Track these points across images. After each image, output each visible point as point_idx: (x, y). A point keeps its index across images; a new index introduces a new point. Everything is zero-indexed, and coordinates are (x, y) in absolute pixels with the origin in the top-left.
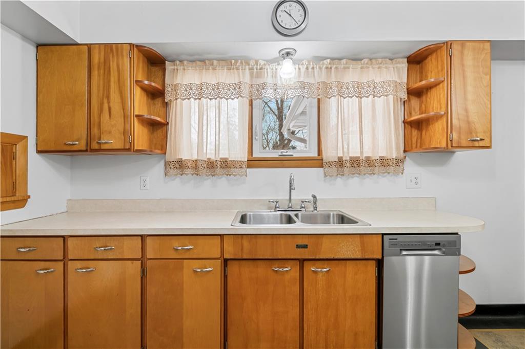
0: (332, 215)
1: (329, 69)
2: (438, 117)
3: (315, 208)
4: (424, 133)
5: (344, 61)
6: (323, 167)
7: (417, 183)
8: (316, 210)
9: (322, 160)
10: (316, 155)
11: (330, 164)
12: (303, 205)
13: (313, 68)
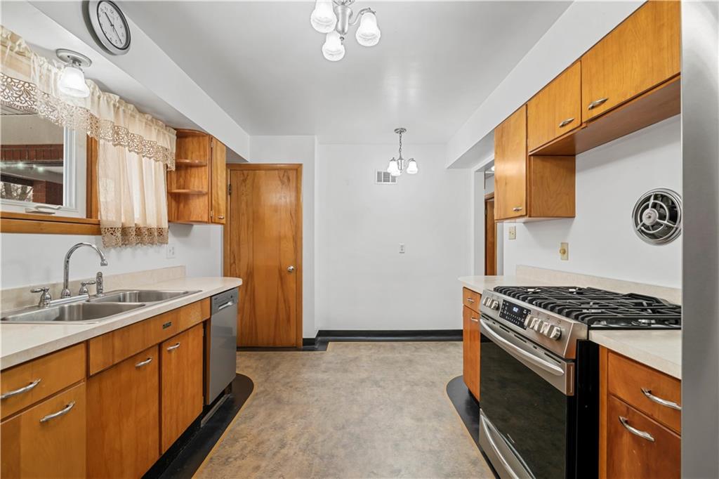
0: (128, 295)
1: (117, 109)
2: (200, 194)
3: (99, 291)
4: (182, 205)
5: (131, 106)
6: (101, 234)
7: (173, 253)
8: (101, 292)
9: (99, 224)
10: (85, 217)
11: (112, 231)
12: (85, 289)
13: (99, 98)
